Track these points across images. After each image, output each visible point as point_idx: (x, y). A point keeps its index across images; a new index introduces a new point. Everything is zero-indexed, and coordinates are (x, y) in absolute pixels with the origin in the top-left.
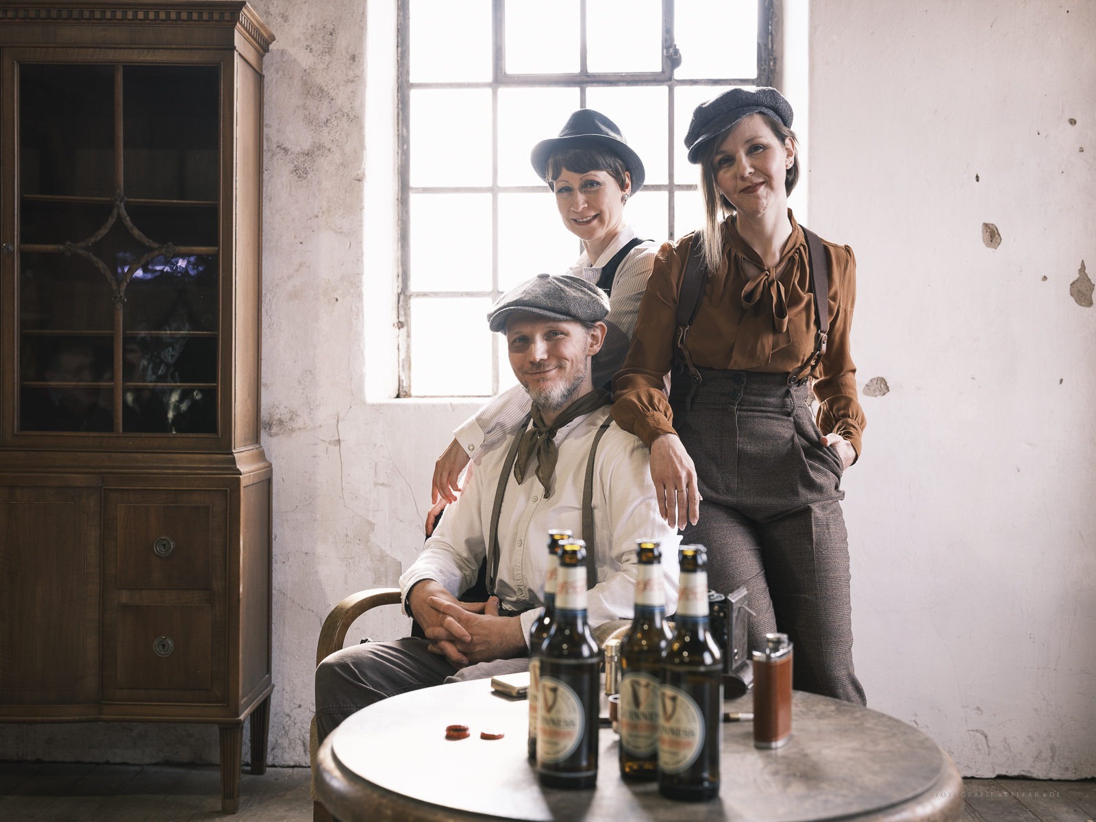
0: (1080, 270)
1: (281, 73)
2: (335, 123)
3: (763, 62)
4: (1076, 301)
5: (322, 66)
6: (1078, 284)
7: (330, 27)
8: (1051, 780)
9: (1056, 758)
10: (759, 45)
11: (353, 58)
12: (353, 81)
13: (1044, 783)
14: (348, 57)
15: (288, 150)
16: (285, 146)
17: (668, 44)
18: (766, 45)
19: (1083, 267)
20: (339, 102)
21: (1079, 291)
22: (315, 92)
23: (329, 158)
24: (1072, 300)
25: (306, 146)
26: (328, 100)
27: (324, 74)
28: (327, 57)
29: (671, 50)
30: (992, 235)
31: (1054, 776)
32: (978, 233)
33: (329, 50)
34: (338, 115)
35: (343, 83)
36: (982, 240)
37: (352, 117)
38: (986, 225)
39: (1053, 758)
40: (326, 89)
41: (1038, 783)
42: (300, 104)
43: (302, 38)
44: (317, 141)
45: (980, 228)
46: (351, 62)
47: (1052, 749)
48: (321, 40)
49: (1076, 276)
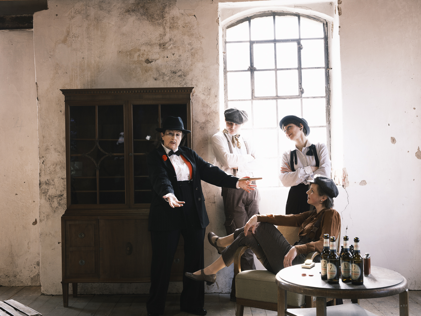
0: (418, 149)
1: (196, 101)
2: (211, 114)
3: (327, 92)
4: (417, 158)
5: (207, 99)
6: (417, 153)
7: (209, 88)
8: (415, 290)
9: (416, 284)
10: (326, 87)
11: (216, 96)
12: (216, 103)
13: (413, 291)
14: (215, 96)
15: (198, 122)
16: (197, 121)
17: (300, 87)
18: (328, 87)
19: (419, 148)
20: (212, 108)
21: (418, 155)
22: (206, 106)
23: (210, 124)
24: (416, 157)
25: (203, 121)
26: (209, 108)
27: (208, 101)
28: (209, 96)
29: (302, 89)
30: (393, 140)
31: (416, 289)
32: (390, 140)
33: (209, 94)
34: (212, 112)
35: (213, 103)
36: (391, 142)
37: (216, 112)
38: (392, 138)
39: (415, 284)
40: (208, 105)
41: (411, 291)
42: (201, 109)
43: (202, 91)
44: (206, 119)
45: (390, 138)
46: (215, 97)
47: (415, 282)
48: (207, 91)
49: (417, 151)
